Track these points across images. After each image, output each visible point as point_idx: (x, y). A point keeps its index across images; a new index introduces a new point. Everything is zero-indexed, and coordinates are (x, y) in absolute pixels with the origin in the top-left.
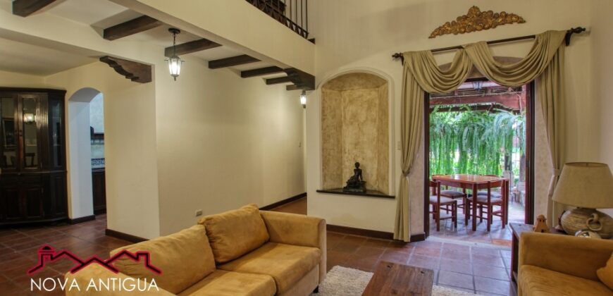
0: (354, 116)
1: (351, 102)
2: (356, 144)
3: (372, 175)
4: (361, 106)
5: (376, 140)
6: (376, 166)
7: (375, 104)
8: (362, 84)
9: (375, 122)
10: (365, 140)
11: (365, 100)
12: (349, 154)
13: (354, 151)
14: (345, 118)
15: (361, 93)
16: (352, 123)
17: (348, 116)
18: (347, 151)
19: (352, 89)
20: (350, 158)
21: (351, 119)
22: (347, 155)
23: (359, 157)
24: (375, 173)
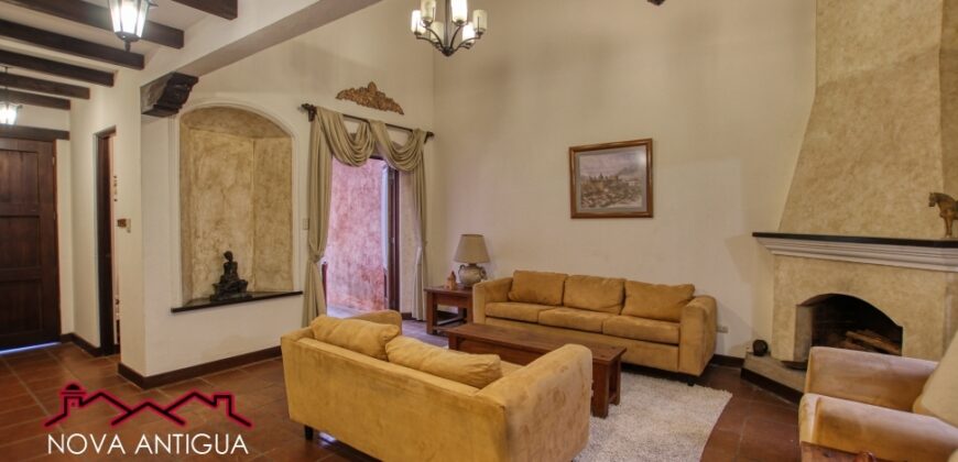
0: (215, 175)
1: (209, 151)
2: (218, 223)
3: (245, 270)
4: (226, 160)
5: (250, 215)
6: (250, 255)
7: (250, 162)
8: (232, 128)
9: (249, 188)
10: (234, 215)
11: (232, 152)
12: (205, 239)
13: (215, 234)
14: (196, 177)
15: (226, 140)
16: (210, 187)
17: (203, 175)
18: (200, 234)
19: (212, 131)
20: (207, 246)
21: (208, 179)
22: (200, 240)
23: (222, 243)
24: (249, 265)
